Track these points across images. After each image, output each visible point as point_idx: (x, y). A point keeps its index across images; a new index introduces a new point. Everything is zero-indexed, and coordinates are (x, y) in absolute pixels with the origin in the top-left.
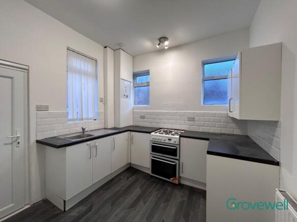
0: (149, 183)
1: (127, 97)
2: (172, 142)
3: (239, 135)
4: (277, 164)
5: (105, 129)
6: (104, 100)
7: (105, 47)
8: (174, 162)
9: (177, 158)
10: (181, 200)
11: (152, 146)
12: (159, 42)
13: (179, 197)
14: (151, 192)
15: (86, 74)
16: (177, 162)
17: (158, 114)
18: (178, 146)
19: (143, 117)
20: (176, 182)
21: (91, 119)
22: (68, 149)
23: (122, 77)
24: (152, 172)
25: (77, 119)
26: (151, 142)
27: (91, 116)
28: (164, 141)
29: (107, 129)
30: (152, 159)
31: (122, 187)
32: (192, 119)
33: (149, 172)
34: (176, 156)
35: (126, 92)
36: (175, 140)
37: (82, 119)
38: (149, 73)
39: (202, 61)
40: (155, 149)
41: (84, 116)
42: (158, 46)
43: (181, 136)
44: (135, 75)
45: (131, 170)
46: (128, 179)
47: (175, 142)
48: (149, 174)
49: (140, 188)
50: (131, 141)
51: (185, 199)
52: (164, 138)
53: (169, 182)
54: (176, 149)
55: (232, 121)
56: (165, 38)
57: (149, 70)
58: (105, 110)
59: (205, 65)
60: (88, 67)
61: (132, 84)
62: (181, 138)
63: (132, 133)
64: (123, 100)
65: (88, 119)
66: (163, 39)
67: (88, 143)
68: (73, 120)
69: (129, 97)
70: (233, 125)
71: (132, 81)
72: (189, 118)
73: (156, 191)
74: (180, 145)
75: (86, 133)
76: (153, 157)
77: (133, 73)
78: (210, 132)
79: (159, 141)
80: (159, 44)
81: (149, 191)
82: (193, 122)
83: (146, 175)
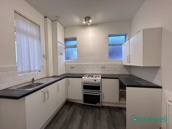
0: (84, 110)
1: (61, 54)
2: (97, 82)
3: (128, 75)
4: (161, 87)
5: (47, 77)
6: (46, 57)
7: (45, 17)
8: (98, 94)
9: (100, 91)
10: (107, 116)
11: (84, 85)
12: (85, 20)
13: (104, 114)
14: (87, 115)
15: (32, 36)
16: (100, 93)
17: (82, 65)
18: (100, 84)
19: (72, 68)
20: (100, 105)
21: (37, 71)
22: (27, 98)
23: (58, 40)
24: (84, 102)
25: (26, 72)
26: (83, 83)
27: (37, 68)
28: (92, 81)
29: (49, 77)
30: (84, 94)
31: (67, 117)
32: (103, 68)
33: (82, 102)
34: (99, 90)
35: (61, 51)
36: (98, 80)
37: (30, 71)
38: (76, 39)
39: (109, 35)
40: (86, 87)
41: (32, 69)
42: (84, 22)
43: (102, 78)
44: (66, 40)
45: (68, 103)
46: (69, 110)
47: (99, 82)
48: (82, 104)
49: (80, 114)
50: (68, 84)
51: (109, 114)
52: (92, 80)
53: (95, 106)
54: (99, 86)
55: (124, 68)
56: (89, 18)
57: (76, 37)
58: (46, 63)
59: (109, 37)
60: (33, 30)
61: (64, 45)
62: (102, 79)
63: (68, 78)
64: (59, 56)
65: (35, 71)
66: (88, 18)
67: (42, 90)
68: (22, 72)
69: (62, 54)
70: (125, 70)
71: (64, 44)
72: (102, 67)
73: (91, 114)
74: (101, 83)
75: (35, 82)
76: (85, 92)
77: (65, 38)
78: (114, 74)
79: (89, 82)
80: (85, 21)
81: (86, 115)
82: (104, 69)
83: (80, 105)
